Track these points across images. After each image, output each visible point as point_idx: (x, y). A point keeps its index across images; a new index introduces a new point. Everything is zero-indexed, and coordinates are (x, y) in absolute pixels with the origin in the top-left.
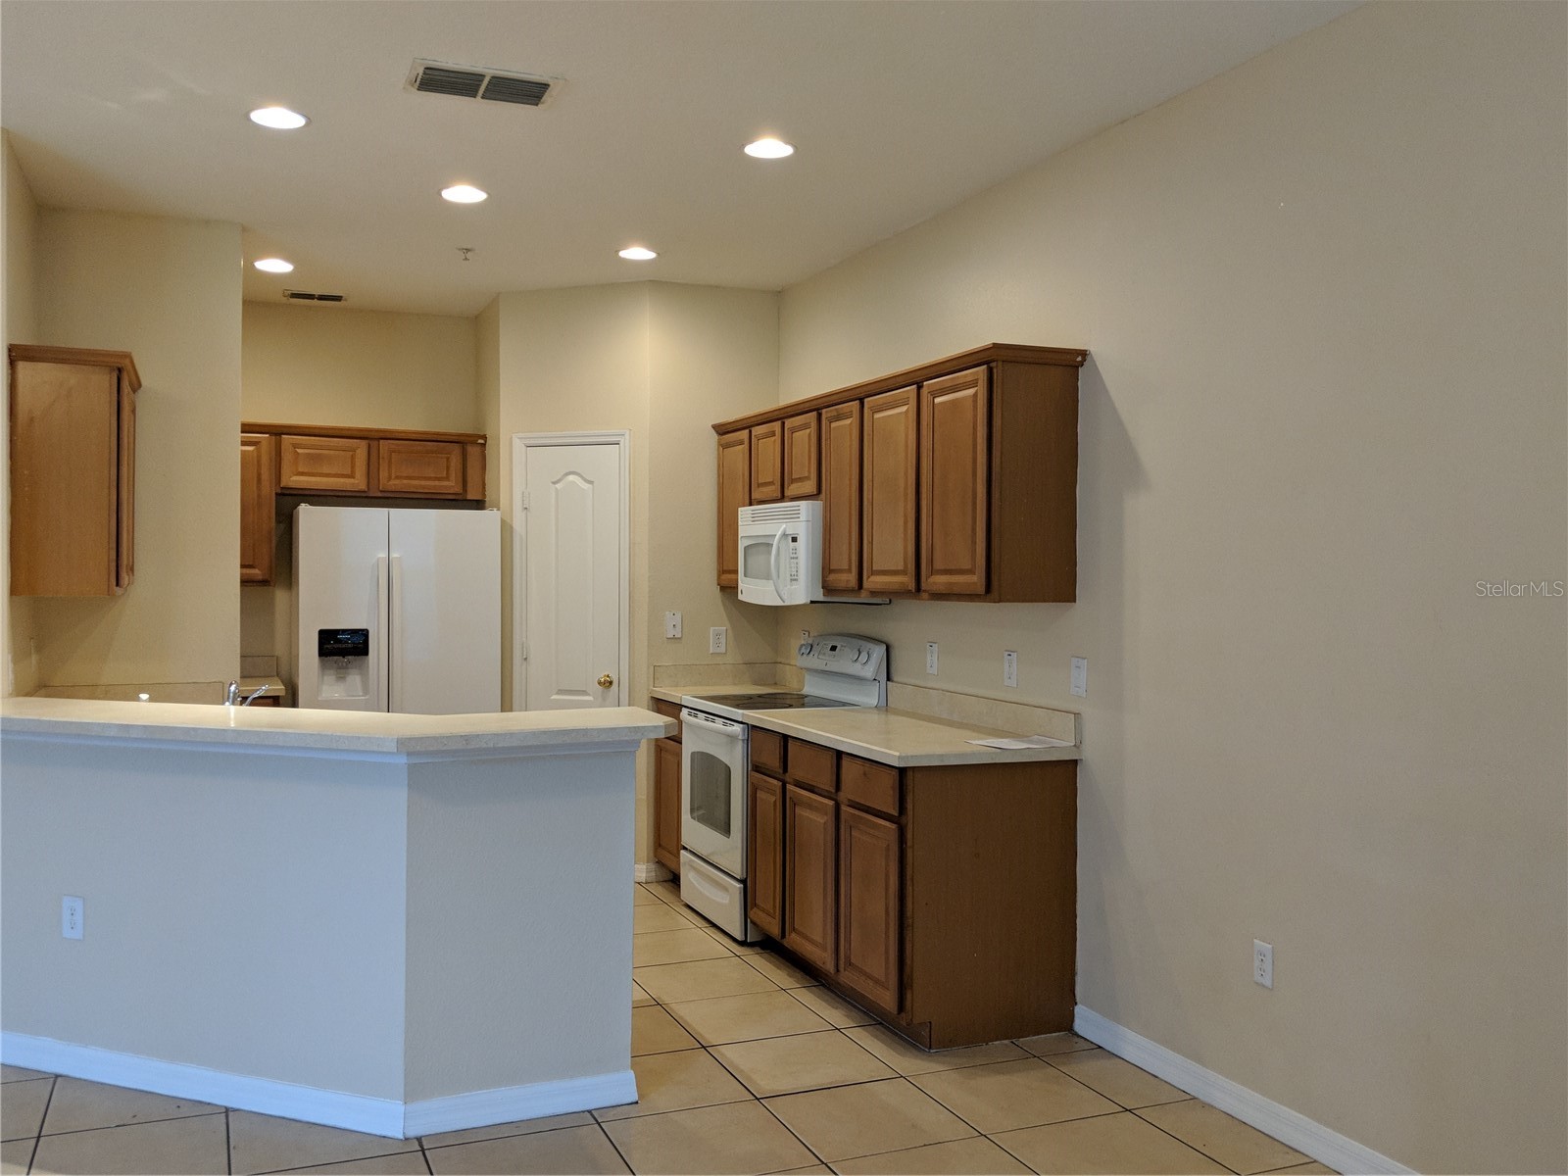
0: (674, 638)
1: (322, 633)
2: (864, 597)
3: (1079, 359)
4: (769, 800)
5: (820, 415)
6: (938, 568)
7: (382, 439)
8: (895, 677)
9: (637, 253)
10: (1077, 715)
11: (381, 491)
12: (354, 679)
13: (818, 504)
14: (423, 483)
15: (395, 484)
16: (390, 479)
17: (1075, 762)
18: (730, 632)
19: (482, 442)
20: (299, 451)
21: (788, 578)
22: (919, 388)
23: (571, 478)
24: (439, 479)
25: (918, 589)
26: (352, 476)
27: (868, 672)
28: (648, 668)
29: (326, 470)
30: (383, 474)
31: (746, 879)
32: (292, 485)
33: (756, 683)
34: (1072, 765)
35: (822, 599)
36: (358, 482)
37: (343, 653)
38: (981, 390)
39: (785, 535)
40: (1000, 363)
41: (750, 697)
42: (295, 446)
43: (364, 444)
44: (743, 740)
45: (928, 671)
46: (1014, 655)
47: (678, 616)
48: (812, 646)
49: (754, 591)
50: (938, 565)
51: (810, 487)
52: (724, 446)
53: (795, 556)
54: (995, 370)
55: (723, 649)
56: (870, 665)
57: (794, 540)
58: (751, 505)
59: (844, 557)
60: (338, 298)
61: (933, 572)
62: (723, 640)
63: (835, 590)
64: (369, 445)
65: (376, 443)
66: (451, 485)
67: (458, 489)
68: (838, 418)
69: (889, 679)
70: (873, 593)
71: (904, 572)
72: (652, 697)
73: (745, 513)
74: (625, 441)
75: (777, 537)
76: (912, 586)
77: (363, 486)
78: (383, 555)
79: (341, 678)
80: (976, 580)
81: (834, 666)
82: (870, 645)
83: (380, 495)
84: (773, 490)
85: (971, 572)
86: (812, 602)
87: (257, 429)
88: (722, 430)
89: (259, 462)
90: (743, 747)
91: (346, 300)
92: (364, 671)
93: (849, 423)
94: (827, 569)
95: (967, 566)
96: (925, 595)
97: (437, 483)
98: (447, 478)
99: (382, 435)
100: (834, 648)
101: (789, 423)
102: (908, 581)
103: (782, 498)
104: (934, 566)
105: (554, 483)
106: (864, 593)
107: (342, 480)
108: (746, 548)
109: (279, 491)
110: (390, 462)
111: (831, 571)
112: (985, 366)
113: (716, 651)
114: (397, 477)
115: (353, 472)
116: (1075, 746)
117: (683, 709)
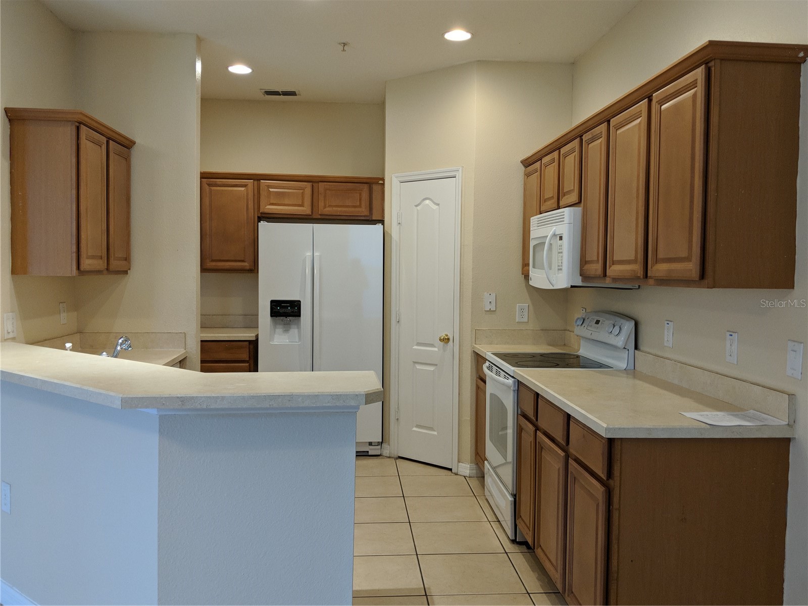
0: (490, 311)
1: (272, 302)
2: (608, 283)
3: (801, 54)
4: (528, 438)
5: (581, 140)
6: (661, 257)
7: (321, 182)
8: (641, 347)
9: (458, 35)
10: (792, 396)
11: (320, 215)
12: (294, 331)
13: (578, 210)
14: (344, 209)
15: (328, 210)
16: (325, 207)
17: (787, 441)
18: (531, 308)
19: (382, 182)
20: (271, 190)
21: (557, 268)
22: (650, 101)
23: (427, 202)
24: (355, 207)
25: (646, 276)
26: (302, 205)
27: (620, 341)
28: (471, 331)
29: (286, 202)
30: (321, 204)
31: (516, 494)
32: (266, 211)
33: (549, 345)
34: (785, 443)
35: (580, 284)
36: (306, 210)
37: (286, 315)
38: (700, 90)
39: (554, 235)
40: (718, 62)
41: (533, 356)
42: (269, 187)
43: (309, 185)
44: (514, 391)
45: (665, 344)
46: (735, 335)
47: (493, 295)
48: (584, 320)
49: (539, 279)
50: (661, 255)
51: (574, 198)
52: (528, 175)
53: (560, 251)
54: (713, 69)
55: (525, 320)
56: (622, 335)
57: (561, 238)
58: (541, 214)
59: (594, 252)
60: (293, 94)
61: (657, 261)
62: (526, 314)
63: (589, 277)
64: (313, 186)
65: (316, 184)
66: (363, 211)
67: (367, 213)
68: (593, 139)
69: (636, 348)
70: (615, 280)
71: (634, 261)
72: (474, 351)
73: (534, 220)
74: (459, 175)
75: (549, 237)
76: (640, 273)
77: (309, 212)
78: (309, 254)
79: (286, 331)
80: (692, 267)
81: (595, 336)
82: (623, 321)
83: (319, 217)
84: (553, 203)
85: (688, 259)
86: (572, 287)
87: (246, 177)
88: (527, 163)
89: (247, 196)
90: (514, 396)
91: (300, 95)
92: (299, 327)
93: (600, 142)
94: (584, 261)
95: (684, 254)
96: (651, 281)
97: (353, 209)
98: (360, 206)
99: (320, 179)
100: (597, 322)
101: (563, 150)
102: (637, 268)
103: (559, 208)
104: (658, 257)
105: (416, 206)
106: (608, 280)
107: (296, 208)
108: (535, 247)
109: (259, 215)
110: (325, 197)
111: (586, 262)
112: (703, 66)
113: (519, 321)
114: (330, 206)
115: (303, 202)
116: (788, 425)
117: (487, 361)
